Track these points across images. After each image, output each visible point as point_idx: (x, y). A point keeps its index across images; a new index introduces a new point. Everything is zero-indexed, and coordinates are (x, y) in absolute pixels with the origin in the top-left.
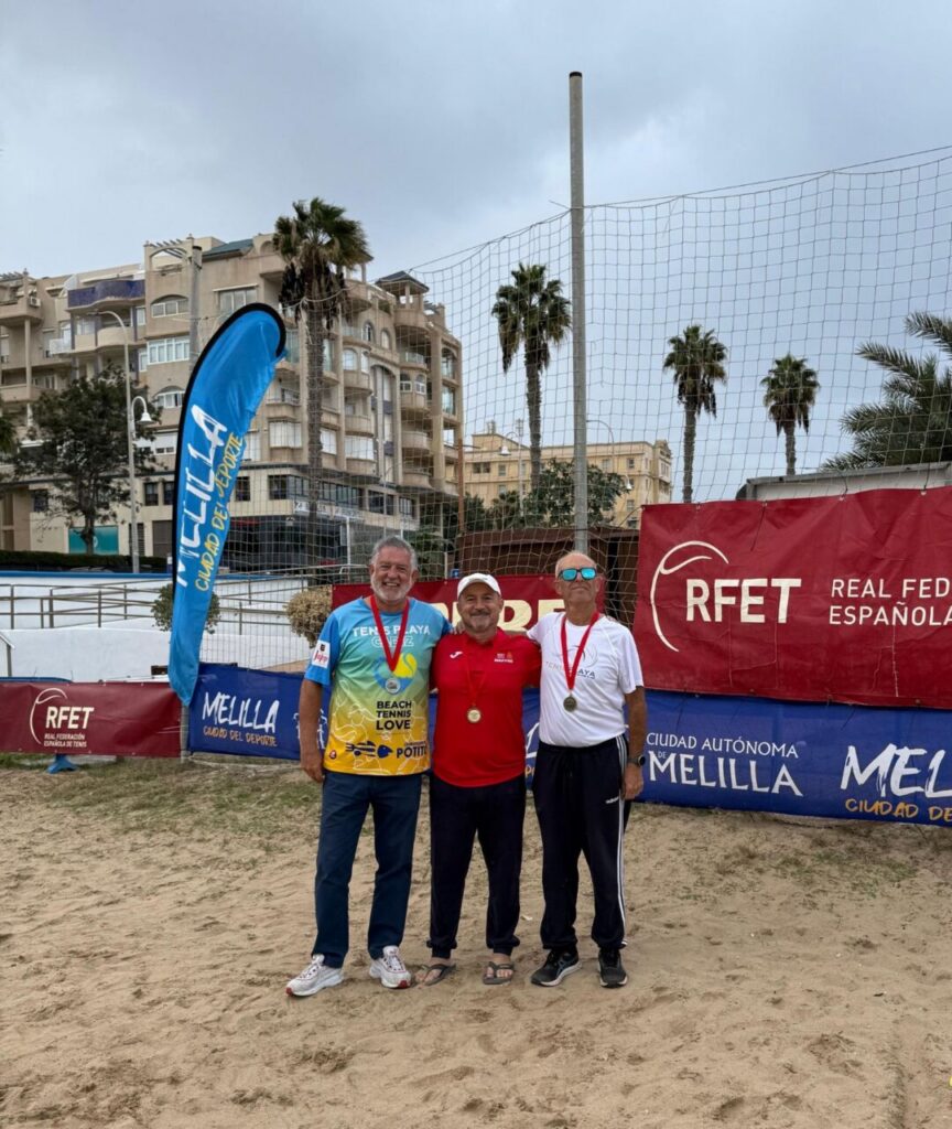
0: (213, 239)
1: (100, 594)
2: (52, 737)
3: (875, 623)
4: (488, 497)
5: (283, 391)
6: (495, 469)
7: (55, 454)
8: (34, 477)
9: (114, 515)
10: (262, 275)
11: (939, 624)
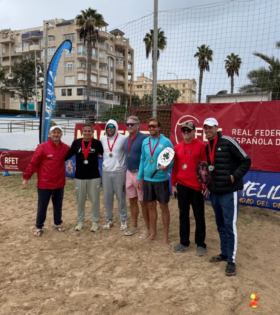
0: (63, 19)
1: (25, 123)
2: (7, 166)
3: (247, 143)
4: (141, 96)
5: (82, 64)
6: (143, 87)
7: (17, 81)
8: (11, 88)
9: (33, 99)
10: (76, 30)
11: (266, 144)
